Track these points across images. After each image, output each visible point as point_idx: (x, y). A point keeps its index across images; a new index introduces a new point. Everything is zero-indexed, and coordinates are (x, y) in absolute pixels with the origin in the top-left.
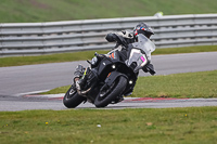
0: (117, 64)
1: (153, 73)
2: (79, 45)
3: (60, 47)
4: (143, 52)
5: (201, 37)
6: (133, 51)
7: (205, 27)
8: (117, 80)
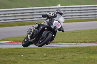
0: (47, 27)
1: (63, 31)
2: (13, 19)
3: (5, 20)
4: (59, 22)
5: (68, 16)
6: (55, 21)
7: (70, 12)
8: (48, 34)
